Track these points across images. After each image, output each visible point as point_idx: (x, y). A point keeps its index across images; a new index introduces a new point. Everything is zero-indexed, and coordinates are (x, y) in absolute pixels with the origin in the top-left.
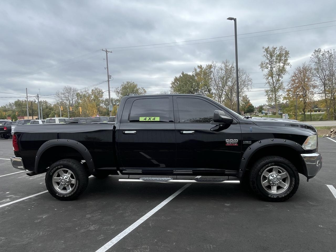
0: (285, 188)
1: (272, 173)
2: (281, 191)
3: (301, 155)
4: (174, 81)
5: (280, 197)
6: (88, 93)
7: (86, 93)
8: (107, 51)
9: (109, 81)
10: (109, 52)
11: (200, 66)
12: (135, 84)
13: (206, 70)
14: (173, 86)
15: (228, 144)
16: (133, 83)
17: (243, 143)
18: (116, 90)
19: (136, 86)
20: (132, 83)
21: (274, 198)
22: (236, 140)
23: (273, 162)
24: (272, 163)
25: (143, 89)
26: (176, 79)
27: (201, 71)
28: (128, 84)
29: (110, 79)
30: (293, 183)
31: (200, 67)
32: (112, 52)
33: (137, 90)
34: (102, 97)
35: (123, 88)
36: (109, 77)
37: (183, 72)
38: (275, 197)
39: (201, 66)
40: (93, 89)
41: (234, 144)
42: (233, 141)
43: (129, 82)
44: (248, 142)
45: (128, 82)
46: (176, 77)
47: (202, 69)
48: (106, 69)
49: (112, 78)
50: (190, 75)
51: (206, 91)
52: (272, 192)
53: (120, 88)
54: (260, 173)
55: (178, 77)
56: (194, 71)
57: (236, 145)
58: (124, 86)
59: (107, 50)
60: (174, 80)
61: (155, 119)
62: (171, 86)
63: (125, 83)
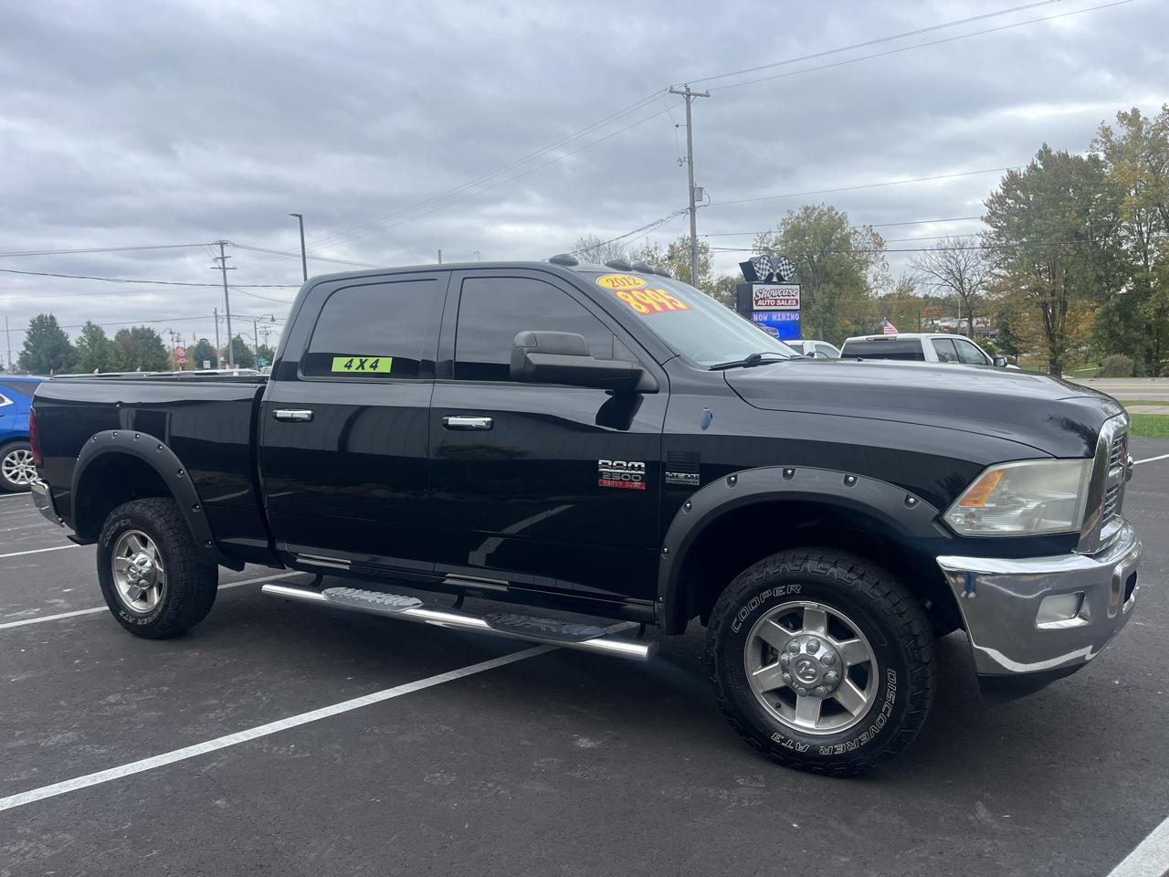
0: (855, 713)
1: (799, 632)
2: (835, 726)
3: (941, 560)
4: (1001, 191)
5: (825, 752)
6: (657, 260)
7: (649, 259)
8: (688, 94)
9: (692, 210)
10: (696, 95)
11: (1130, 113)
12: (837, 214)
13: (1161, 131)
14: (993, 213)
15: (606, 483)
16: (831, 209)
17: (668, 480)
18: (762, 242)
19: (841, 222)
20: (825, 209)
21: (794, 753)
22: (636, 465)
23: (794, 581)
24: (792, 586)
25: (873, 235)
26: (1012, 182)
27: (1136, 137)
28: (808, 216)
29: (697, 204)
30: (891, 696)
31: (1132, 119)
32: (709, 96)
33: (845, 239)
34: (705, 273)
35: (786, 232)
36: (695, 193)
37: (1045, 146)
38: (801, 749)
39: (1135, 111)
40: (672, 244)
41: (631, 481)
42: (627, 468)
43: (815, 209)
44: (686, 477)
45: (807, 208)
46: (1011, 173)
47: (1140, 129)
48: (686, 164)
49: (705, 197)
50: (1079, 160)
51: (1158, 228)
52: (797, 722)
53: (777, 234)
54: (737, 625)
55: (1023, 170)
56: (1096, 141)
57: (637, 484)
58: (793, 226)
59: (688, 90)
60: (1004, 184)
61: (376, 366)
62: (986, 211)
63: (798, 212)
